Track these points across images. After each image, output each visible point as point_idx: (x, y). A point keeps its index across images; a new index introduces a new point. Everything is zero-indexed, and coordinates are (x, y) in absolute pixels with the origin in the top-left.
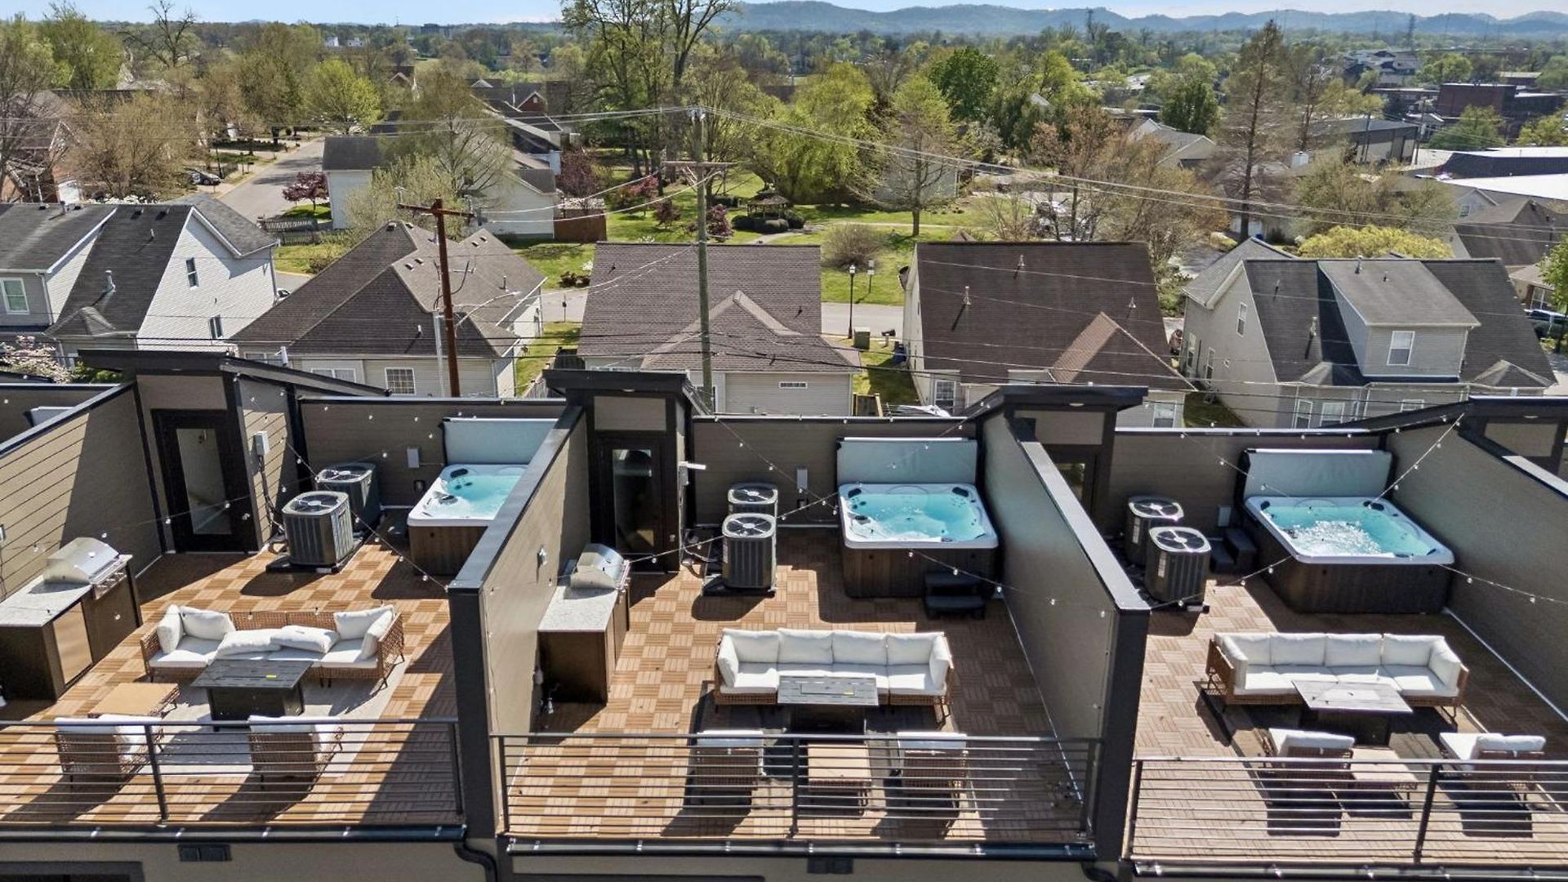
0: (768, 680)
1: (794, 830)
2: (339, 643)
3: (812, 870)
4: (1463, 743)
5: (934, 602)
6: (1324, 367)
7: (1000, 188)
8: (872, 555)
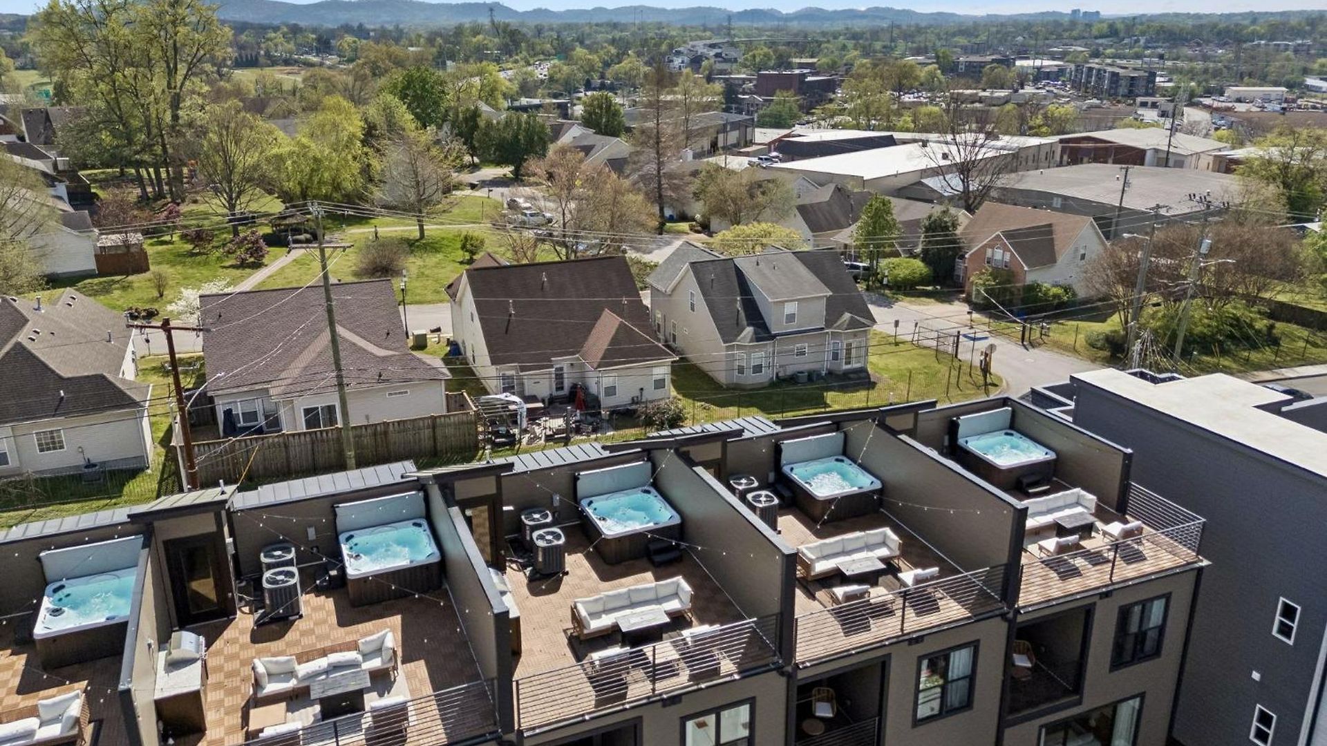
0: (606, 621)
1: (654, 690)
2: (367, 656)
3: (664, 706)
4: (908, 576)
5: (658, 558)
6: (749, 330)
7: (473, 186)
8: (620, 540)
